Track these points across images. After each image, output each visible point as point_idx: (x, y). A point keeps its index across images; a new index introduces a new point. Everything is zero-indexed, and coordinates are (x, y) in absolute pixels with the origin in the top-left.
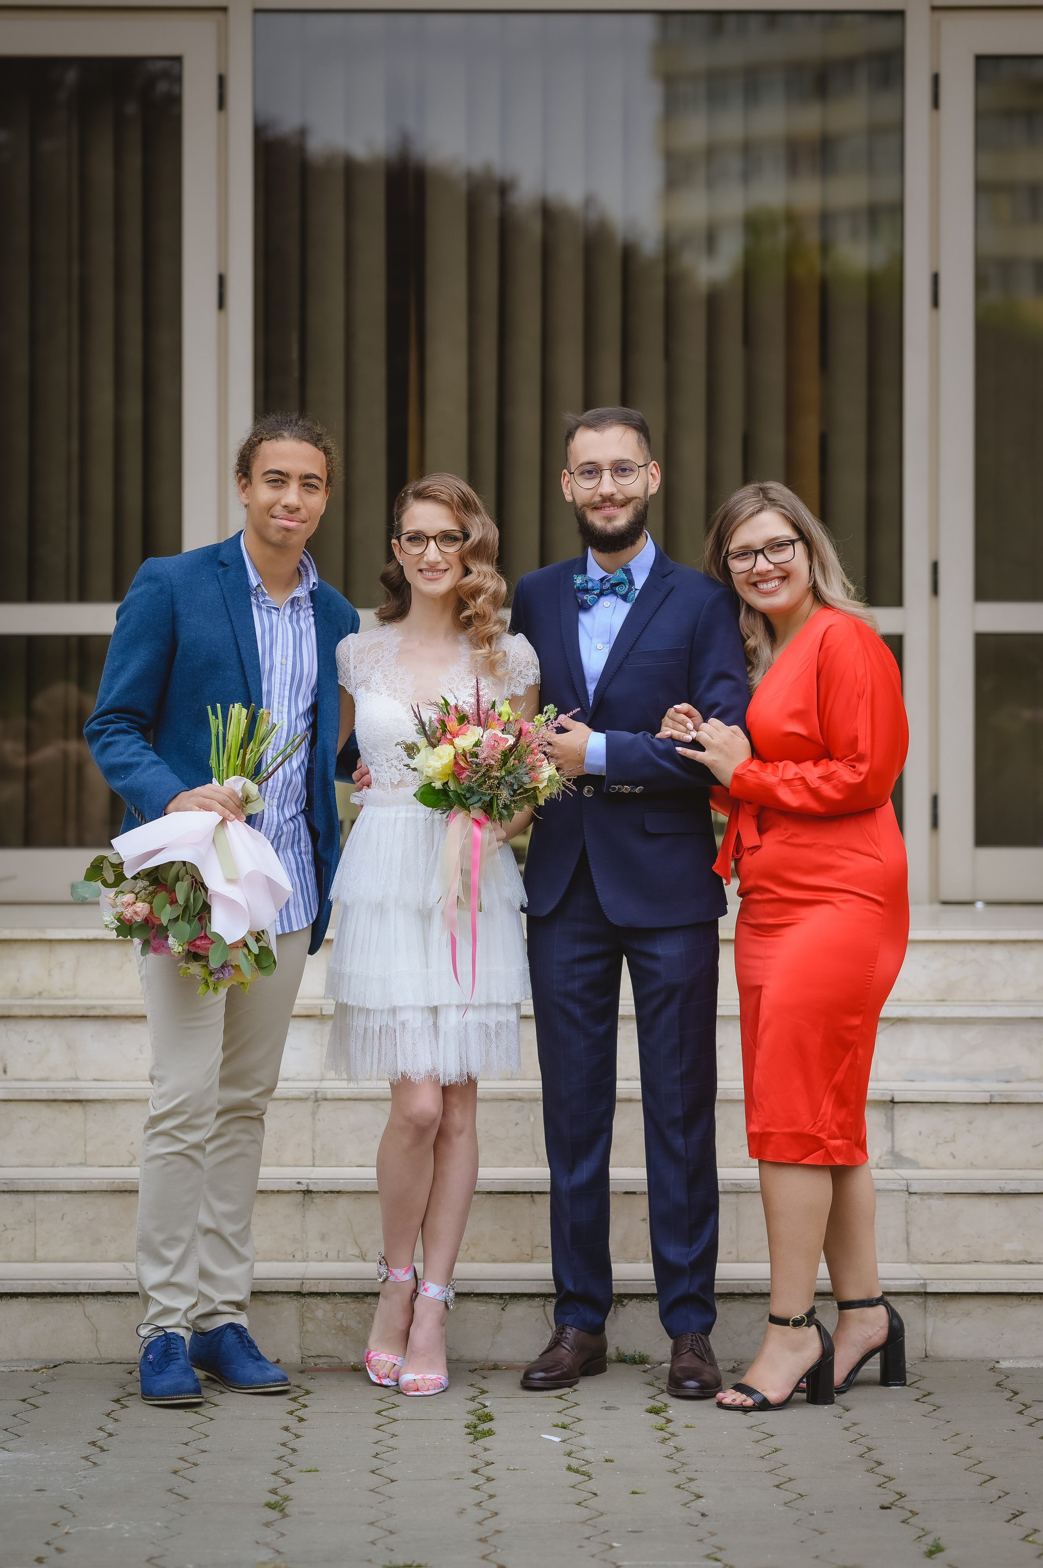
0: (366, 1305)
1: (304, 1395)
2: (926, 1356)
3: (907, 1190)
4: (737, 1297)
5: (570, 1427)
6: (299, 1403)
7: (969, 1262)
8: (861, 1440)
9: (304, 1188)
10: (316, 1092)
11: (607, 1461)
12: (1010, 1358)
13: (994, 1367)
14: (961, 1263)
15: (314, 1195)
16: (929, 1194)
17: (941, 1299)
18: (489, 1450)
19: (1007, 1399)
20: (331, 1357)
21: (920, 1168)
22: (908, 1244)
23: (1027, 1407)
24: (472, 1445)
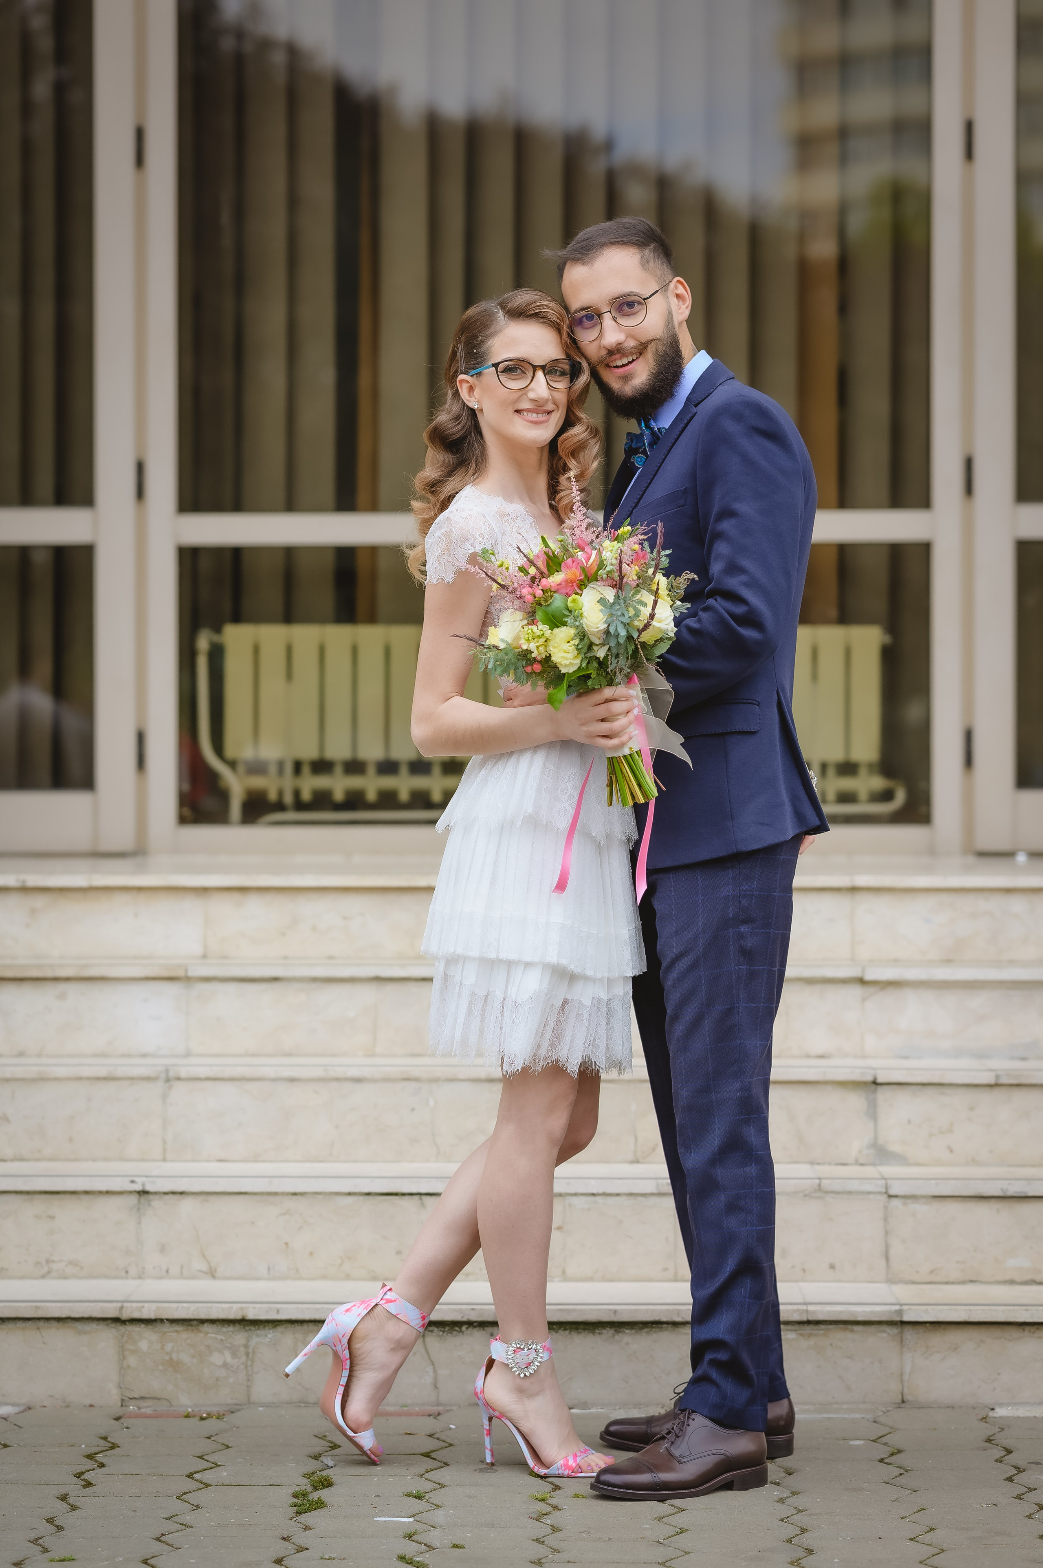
0: (201, 1335)
1: (106, 1451)
2: (903, 1402)
3: (886, 1193)
4: (665, 1326)
5: (426, 1497)
6: (96, 1461)
7: (963, 1282)
8: (795, 1517)
9: (138, 1188)
10: (167, 1071)
11: (455, 1546)
12: (1009, 1404)
13: (987, 1416)
14: (953, 1283)
15: (151, 1197)
16: (913, 1197)
17: (921, 1329)
18: (310, 1528)
19: (997, 1461)
20: (159, 1399)
21: (909, 1164)
22: (887, 1259)
23: (1019, 1470)
24: (292, 1522)
